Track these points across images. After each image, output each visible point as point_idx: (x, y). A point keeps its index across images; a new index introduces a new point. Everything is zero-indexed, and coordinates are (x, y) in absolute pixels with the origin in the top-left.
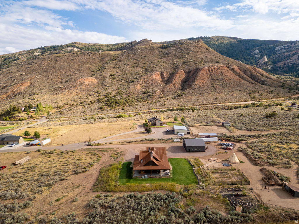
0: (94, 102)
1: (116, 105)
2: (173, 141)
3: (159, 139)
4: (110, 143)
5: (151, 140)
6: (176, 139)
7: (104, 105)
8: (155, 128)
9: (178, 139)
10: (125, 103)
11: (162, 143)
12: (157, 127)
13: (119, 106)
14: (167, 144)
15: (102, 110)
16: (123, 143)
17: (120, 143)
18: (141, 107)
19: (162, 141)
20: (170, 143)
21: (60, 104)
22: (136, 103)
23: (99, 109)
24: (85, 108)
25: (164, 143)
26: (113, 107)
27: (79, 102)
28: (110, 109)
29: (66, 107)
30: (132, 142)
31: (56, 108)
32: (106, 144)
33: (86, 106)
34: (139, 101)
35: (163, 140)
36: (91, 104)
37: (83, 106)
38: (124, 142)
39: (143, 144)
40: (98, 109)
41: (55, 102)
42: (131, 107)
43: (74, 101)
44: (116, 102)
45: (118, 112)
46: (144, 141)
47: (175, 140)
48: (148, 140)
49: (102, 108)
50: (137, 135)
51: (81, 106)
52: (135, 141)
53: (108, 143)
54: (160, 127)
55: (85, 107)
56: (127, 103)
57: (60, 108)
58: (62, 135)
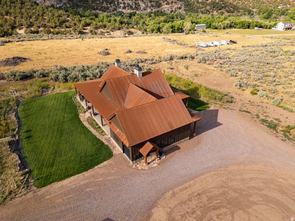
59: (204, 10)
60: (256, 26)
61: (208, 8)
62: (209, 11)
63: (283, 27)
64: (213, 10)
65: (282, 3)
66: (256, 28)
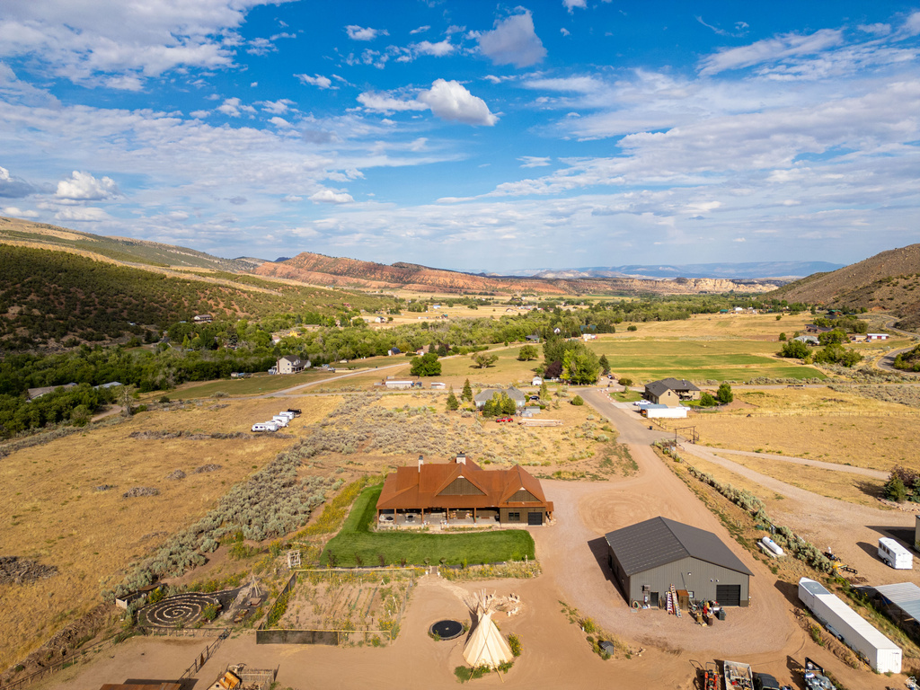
4: (678, 460)
11: (729, 525)
19: (745, 522)
25: (732, 528)
35: (754, 520)
38: (693, 472)
58: (749, 415)
59: (16, 340)
60: (234, 371)
61: (22, 332)
62: (32, 343)
63: (290, 367)
64: (43, 337)
65: (196, 309)
66: (234, 375)
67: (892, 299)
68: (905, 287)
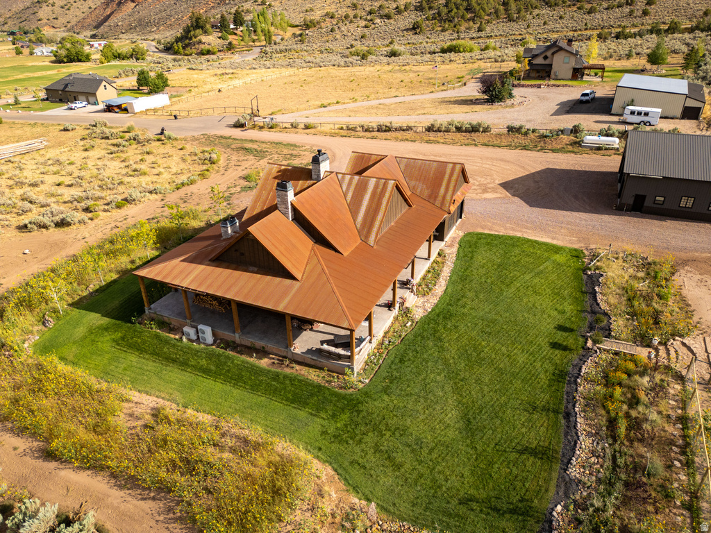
0: (406, 8)
1: (463, 17)
2: (578, 144)
3: (511, 129)
4: (307, 127)
5: (474, 129)
6: (601, 134)
7: (427, 19)
8: (539, 86)
9: (612, 136)
10: (496, 12)
11: (516, 147)
12: (552, 82)
13: (472, 19)
14: (540, 154)
15: (416, 33)
16: (354, 129)
17: (342, 128)
18: (545, 23)
19: (520, 139)
20: (553, 151)
21: (317, 16)
22: (536, 12)
23: (407, 30)
24: (373, 26)
25: (524, 148)
26: (452, 25)
27: (367, 9)
28: (440, 28)
29: (328, 23)
30: (388, 129)
31: (300, 26)
32: (294, 126)
33: (378, 21)
34: (550, 6)
35: (526, 134)
36: (392, 15)
37: (371, 20)
38: (359, 129)
39: (427, 142)
40: (404, 30)
41: (307, 11)
42: (515, 23)
43: (354, 6)
44: (469, 9)
45: (458, 39)
46: (439, 130)
47: (590, 139)
48: (459, 129)
49: (418, 27)
50: (443, 106)
51: (366, 20)
52: (401, 129)
53: (302, 126)
54: (566, 85)
55: (373, 23)
56: (503, 12)
57: (308, 27)
58: (219, 91)
67: (57, 19)
68: (62, 7)
